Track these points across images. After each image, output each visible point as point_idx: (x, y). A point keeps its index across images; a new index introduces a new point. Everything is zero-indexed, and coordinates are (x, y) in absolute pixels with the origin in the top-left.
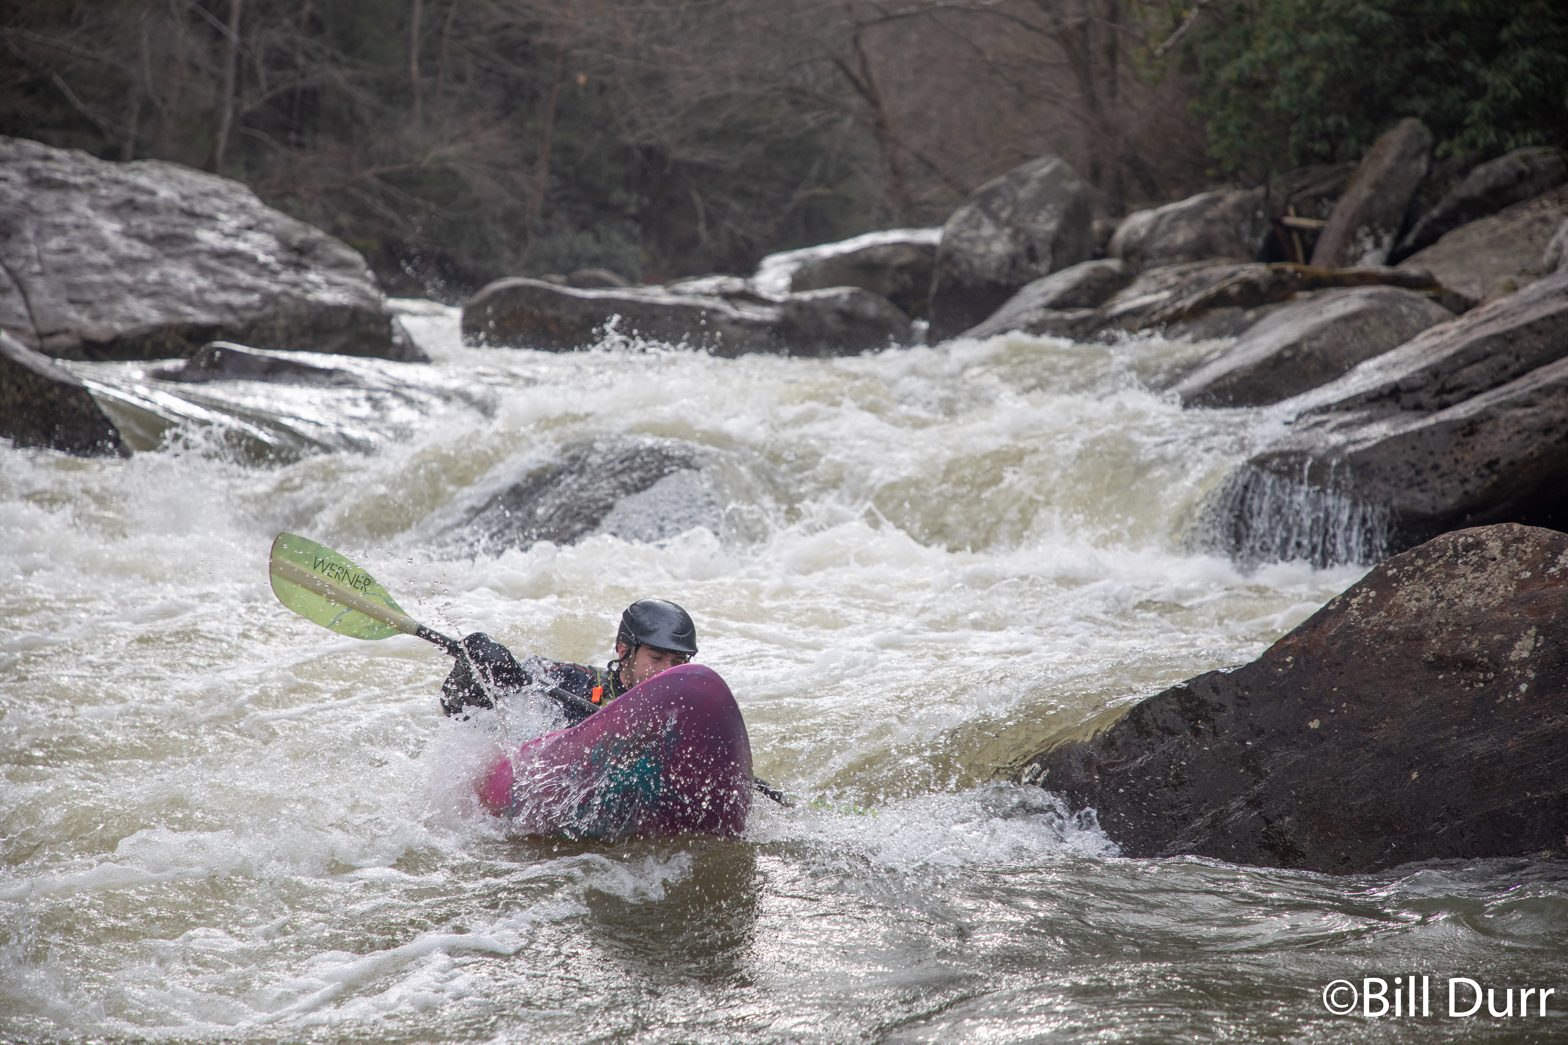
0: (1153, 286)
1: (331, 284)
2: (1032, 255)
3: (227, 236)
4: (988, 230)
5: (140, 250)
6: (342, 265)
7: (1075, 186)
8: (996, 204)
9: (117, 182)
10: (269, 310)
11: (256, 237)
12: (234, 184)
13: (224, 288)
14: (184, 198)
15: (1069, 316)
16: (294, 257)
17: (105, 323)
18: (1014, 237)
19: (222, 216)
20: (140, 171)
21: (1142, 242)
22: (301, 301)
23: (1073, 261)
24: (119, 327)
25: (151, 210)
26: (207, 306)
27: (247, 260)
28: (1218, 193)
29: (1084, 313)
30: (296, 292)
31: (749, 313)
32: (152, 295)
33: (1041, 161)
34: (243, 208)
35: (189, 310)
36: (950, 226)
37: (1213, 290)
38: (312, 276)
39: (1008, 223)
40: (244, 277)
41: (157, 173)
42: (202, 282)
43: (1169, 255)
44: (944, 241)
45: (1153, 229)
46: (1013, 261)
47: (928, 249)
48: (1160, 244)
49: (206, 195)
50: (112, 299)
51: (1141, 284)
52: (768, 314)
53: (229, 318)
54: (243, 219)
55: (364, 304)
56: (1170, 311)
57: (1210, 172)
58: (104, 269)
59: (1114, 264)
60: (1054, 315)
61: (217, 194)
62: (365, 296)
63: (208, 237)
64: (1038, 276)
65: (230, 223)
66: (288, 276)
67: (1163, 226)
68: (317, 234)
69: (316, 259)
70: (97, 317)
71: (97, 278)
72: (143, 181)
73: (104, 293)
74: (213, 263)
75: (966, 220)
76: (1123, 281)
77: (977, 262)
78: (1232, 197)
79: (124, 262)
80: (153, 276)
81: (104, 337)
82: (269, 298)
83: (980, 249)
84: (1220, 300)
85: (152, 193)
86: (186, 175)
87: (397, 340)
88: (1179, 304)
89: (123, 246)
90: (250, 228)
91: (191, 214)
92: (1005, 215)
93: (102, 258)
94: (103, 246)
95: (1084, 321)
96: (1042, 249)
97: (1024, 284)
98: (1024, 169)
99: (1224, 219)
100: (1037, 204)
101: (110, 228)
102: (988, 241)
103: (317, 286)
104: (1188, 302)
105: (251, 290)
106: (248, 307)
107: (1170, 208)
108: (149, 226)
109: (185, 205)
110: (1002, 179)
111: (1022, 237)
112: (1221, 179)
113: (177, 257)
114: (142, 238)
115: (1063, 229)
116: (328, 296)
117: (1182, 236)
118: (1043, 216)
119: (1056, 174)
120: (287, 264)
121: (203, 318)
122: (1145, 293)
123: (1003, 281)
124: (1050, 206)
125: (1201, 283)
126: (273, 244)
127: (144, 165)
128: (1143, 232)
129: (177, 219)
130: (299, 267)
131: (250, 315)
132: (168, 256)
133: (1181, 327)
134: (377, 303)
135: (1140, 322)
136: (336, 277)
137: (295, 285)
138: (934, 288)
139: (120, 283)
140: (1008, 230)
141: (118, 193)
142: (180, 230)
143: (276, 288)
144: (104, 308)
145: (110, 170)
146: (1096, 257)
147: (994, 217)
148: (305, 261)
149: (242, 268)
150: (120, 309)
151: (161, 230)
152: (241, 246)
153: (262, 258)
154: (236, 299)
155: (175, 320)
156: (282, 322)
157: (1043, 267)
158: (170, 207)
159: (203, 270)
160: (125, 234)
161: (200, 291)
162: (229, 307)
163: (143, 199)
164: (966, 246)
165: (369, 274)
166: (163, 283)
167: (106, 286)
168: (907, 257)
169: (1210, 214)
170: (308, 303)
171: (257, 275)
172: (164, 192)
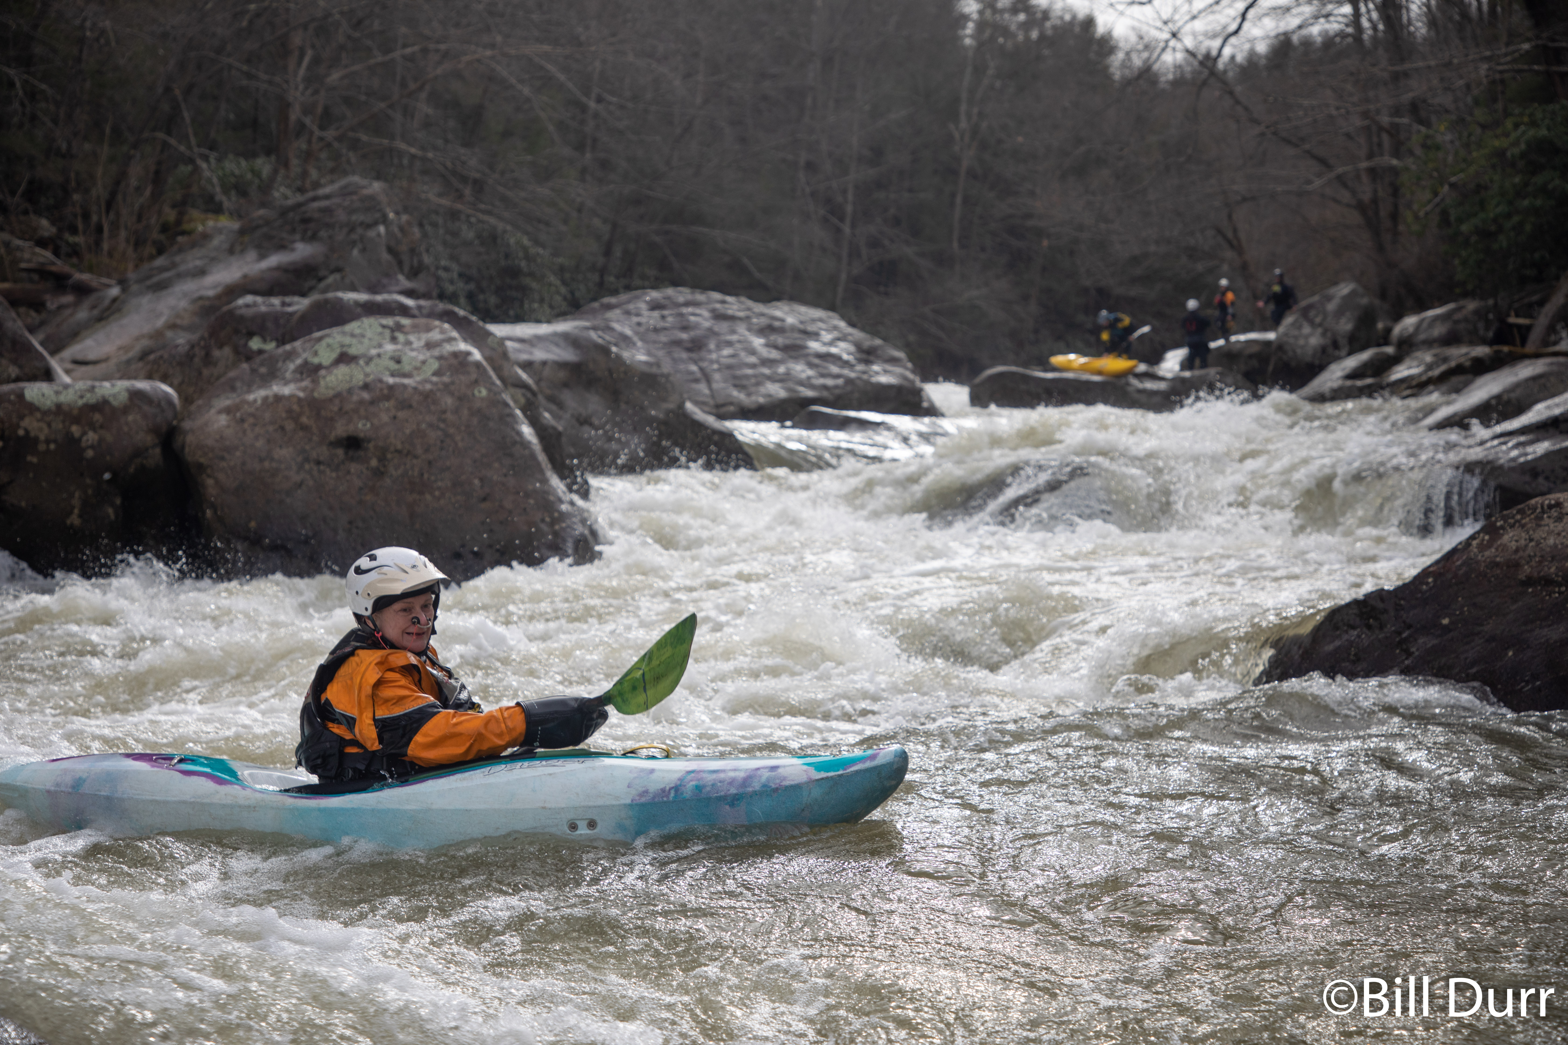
0: (1415, 363)
1: (886, 372)
2: (1335, 345)
3: (825, 344)
4: (1307, 329)
5: (774, 354)
6: (893, 361)
7: (1365, 301)
8: (1312, 313)
9: (763, 315)
10: (849, 388)
11: (842, 345)
12: (831, 314)
13: (823, 376)
14: (802, 322)
15: (1359, 383)
16: (864, 356)
17: (754, 398)
18: (1324, 334)
19: (823, 333)
20: (777, 308)
21: (1411, 336)
22: (868, 383)
23: (1363, 348)
24: (761, 400)
25: (781, 330)
26: (812, 387)
27: (836, 359)
28: (1462, 303)
29: (1369, 381)
30: (865, 377)
31: (1149, 385)
32: (781, 381)
33: (1342, 285)
34: (835, 328)
35: (801, 389)
36: (1281, 329)
37: (1453, 364)
38: (876, 368)
39: (1320, 325)
40: (835, 369)
41: (786, 308)
42: (810, 372)
43: (1429, 344)
44: (1278, 338)
45: (1418, 327)
46: (1324, 349)
47: (1268, 343)
48: (1422, 337)
49: (814, 321)
50: (758, 384)
51: (1407, 362)
52: (1162, 386)
53: (825, 394)
54: (836, 334)
55: (906, 383)
56: (1424, 378)
57: (1458, 291)
58: (753, 366)
59: (1390, 350)
60: (1349, 383)
61: (821, 320)
62: (905, 378)
63: (814, 346)
64: (1338, 358)
65: (827, 337)
66: (860, 367)
67: (1425, 325)
68: (878, 342)
69: (878, 357)
70: (749, 395)
71: (749, 372)
72: (778, 313)
73: (753, 381)
74: (816, 361)
75: (1293, 324)
76: (1396, 360)
77: (1299, 351)
78: (1471, 305)
79: (766, 362)
80: (782, 369)
81: (753, 406)
82: (849, 381)
83: (1301, 342)
84: (1459, 370)
85: (783, 320)
86: (803, 309)
87: (925, 405)
88: (1430, 374)
89: (765, 353)
90: (839, 339)
91: (805, 332)
92: (1318, 320)
93: (753, 359)
94: (753, 352)
95: (1369, 386)
96: (1343, 342)
97: (1329, 363)
98: (1332, 291)
99: (1466, 320)
100: (1340, 312)
101: (758, 342)
102: (1307, 337)
103: (877, 373)
104: (1436, 372)
105: (838, 376)
106: (836, 387)
107: (1431, 313)
108: (780, 340)
109: (802, 327)
110: (1316, 298)
111: (1329, 334)
112: (1466, 295)
113: (796, 358)
114: (776, 347)
115: (1357, 328)
116: (884, 379)
117: (1438, 331)
118: (1343, 321)
119: (1353, 293)
120: (860, 361)
121: (809, 393)
122: (1410, 368)
123: (1317, 362)
124: (1348, 314)
125: (1445, 360)
126: (852, 348)
127: (778, 304)
128: (1411, 330)
129: (797, 335)
130: (868, 362)
131: (837, 391)
132: (791, 357)
133: (1431, 388)
134: (912, 382)
135: (1404, 386)
136: (889, 367)
137: (864, 372)
138: (1271, 368)
139: (764, 375)
140: (1319, 330)
141: (763, 321)
142: (799, 342)
143: (853, 375)
144: (753, 389)
145: (759, 308)
146: (1379, 345)
147: (1312, 323)
148: (872, 358)
149: (834, 363)
150: (762, 390)
151: (788, 342)
152: (834, 350)
153: (845, 357)
154: (830, 382)
155: (794, 395)
156: (856, 395)
157: (1344, 352)
158: (793, 329)
159: (811, 365)
160: (767, 345)
161: (809, 378)
162: (825, 387)
163: (777, 324)
164: (1292, 341)
165: (909, 365)
166: (788, 374)
167: (755, 376)
168: (1255, 349)
169: (1458, 316)
170: (872, 384)
171: (842, 367)
172: (790, 320)
